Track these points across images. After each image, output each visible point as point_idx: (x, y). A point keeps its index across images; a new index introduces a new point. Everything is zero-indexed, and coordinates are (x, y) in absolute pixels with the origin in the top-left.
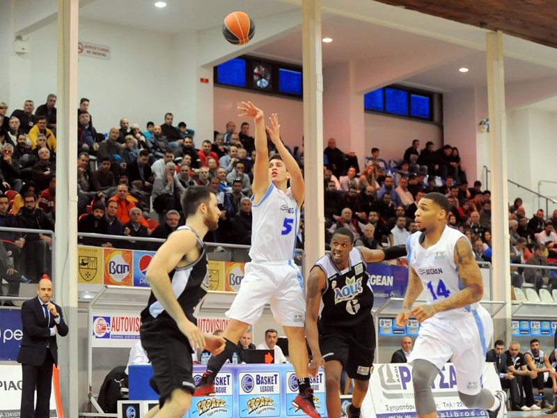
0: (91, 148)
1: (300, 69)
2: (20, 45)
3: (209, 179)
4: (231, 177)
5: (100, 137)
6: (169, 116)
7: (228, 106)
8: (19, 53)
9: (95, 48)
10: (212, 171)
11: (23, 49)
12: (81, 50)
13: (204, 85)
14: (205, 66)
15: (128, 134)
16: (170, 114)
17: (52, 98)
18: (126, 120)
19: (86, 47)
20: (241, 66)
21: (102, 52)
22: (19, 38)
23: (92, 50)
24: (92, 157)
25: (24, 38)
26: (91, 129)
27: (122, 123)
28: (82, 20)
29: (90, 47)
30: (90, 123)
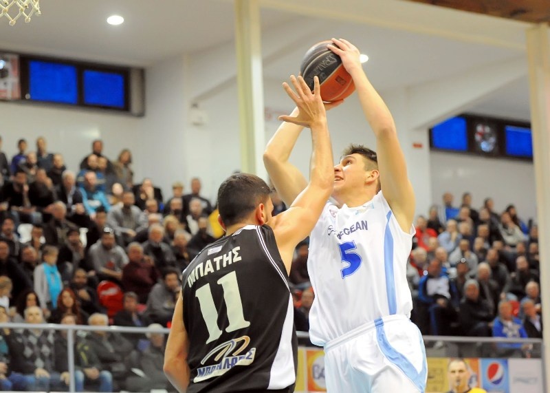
1: (527, 125)
2: (196, 115)
3: (428, 261)
7: (447, 174)
8: (197, 124)
10: (431, 253)
11: (201, 119)
13: (418, 151)
14: (419, 129)
19: (275, 112)
20: (461, 126)
22: (195, 105)
25: (200, 105)
28: (267, 81)
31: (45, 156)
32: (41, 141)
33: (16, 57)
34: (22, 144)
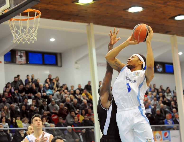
2: (77, 65)
4: (152, 102)
8: (77, 68)
9: (102, 64)
10: (146, 101)
12: (98, 65)
17: (89, 82)
22: (76, 63)
25: (78, 63)
28: (97, 55)
31: (34, 80)
32: (33, 76)
33: (24, 52)
34: (28, 76)
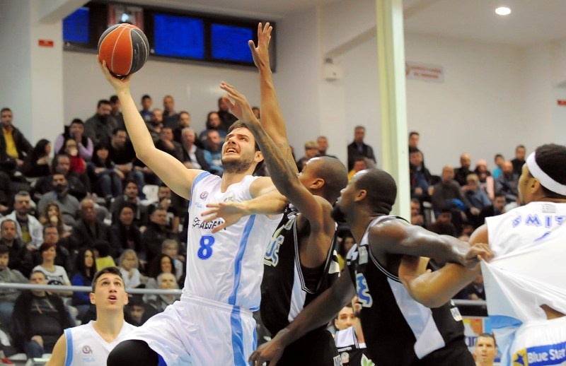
0: (425, 192)
2: (330, 70)
5: (436, 180)
6: (521, 149)
8: (330, 80)
9: (423, 69)
11: (335, 74)
12: (407, 72)
13: (562, 108)
15: (471, 173)
16: (522, 147)
18: (467, 156)
19: (413, 68)
21: (433, 74)
22: (328, 61)
23: (420, 72)
24: (426, 204)
25: (335, 60)
26: (424, 171)
27: (463, 160)
29: (418, 68)
30: (422, 163)
31: (171, 114)
32: (168, 100)
33: (140, 10)
34: (147, 100)
